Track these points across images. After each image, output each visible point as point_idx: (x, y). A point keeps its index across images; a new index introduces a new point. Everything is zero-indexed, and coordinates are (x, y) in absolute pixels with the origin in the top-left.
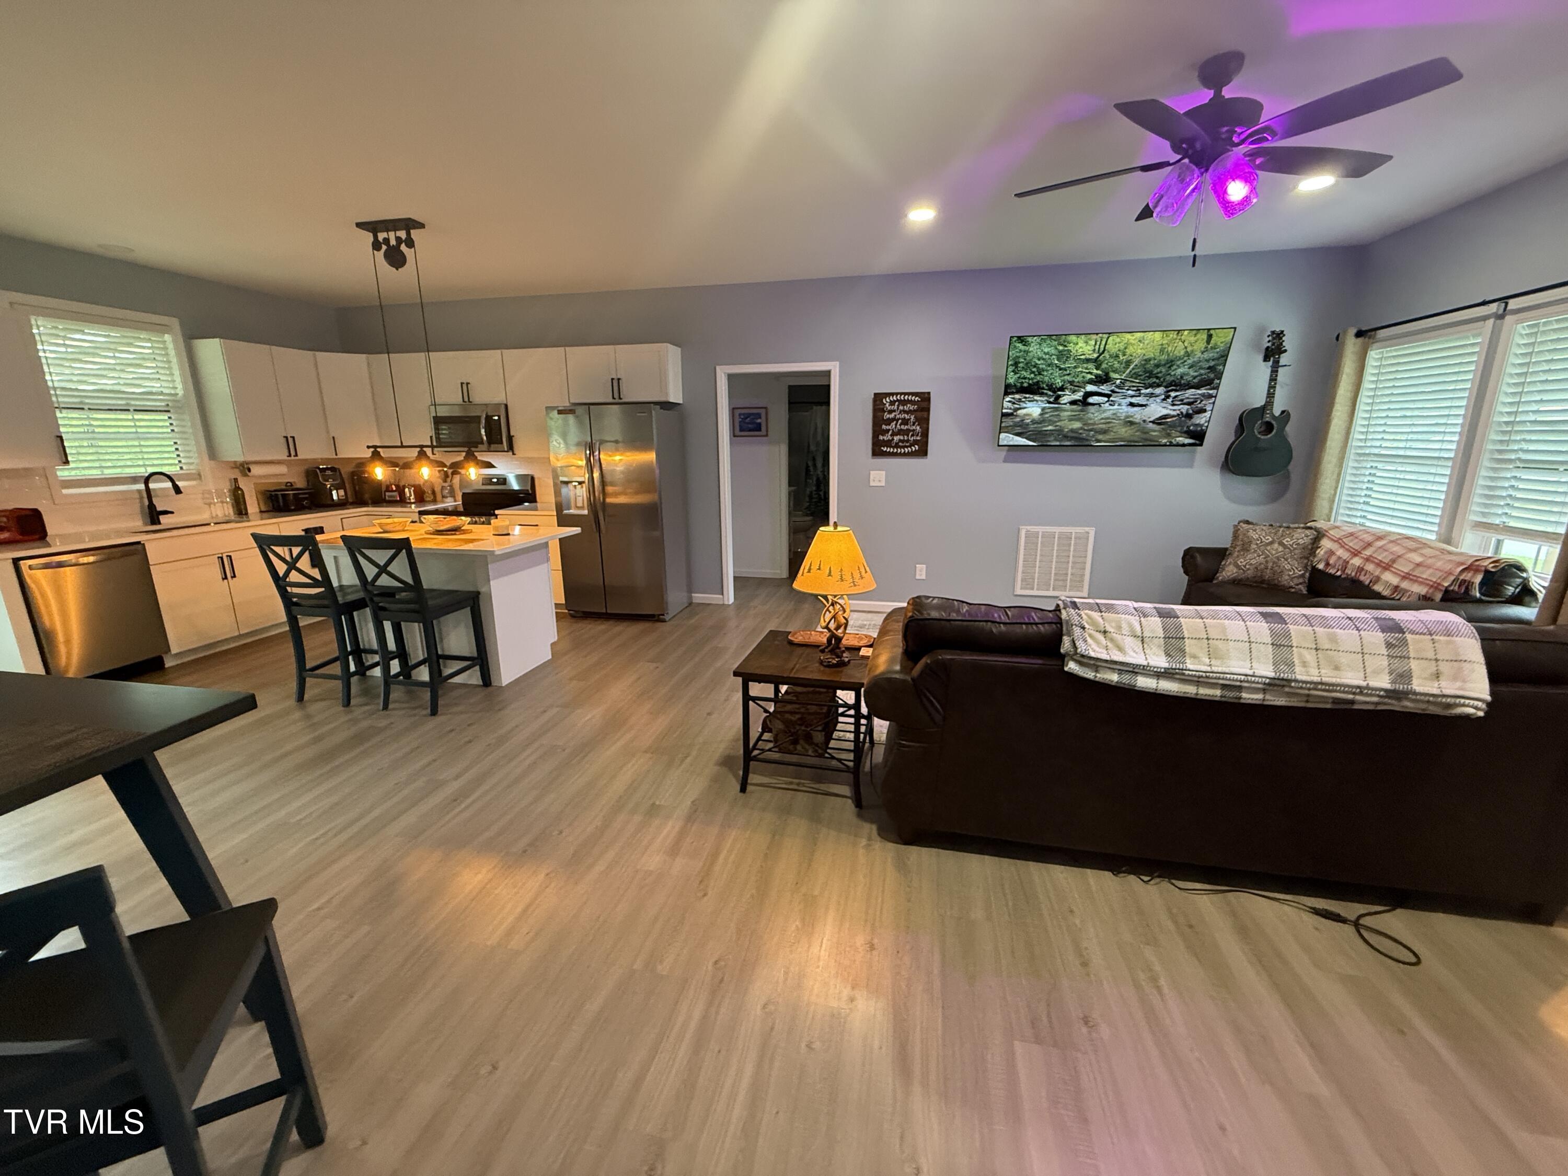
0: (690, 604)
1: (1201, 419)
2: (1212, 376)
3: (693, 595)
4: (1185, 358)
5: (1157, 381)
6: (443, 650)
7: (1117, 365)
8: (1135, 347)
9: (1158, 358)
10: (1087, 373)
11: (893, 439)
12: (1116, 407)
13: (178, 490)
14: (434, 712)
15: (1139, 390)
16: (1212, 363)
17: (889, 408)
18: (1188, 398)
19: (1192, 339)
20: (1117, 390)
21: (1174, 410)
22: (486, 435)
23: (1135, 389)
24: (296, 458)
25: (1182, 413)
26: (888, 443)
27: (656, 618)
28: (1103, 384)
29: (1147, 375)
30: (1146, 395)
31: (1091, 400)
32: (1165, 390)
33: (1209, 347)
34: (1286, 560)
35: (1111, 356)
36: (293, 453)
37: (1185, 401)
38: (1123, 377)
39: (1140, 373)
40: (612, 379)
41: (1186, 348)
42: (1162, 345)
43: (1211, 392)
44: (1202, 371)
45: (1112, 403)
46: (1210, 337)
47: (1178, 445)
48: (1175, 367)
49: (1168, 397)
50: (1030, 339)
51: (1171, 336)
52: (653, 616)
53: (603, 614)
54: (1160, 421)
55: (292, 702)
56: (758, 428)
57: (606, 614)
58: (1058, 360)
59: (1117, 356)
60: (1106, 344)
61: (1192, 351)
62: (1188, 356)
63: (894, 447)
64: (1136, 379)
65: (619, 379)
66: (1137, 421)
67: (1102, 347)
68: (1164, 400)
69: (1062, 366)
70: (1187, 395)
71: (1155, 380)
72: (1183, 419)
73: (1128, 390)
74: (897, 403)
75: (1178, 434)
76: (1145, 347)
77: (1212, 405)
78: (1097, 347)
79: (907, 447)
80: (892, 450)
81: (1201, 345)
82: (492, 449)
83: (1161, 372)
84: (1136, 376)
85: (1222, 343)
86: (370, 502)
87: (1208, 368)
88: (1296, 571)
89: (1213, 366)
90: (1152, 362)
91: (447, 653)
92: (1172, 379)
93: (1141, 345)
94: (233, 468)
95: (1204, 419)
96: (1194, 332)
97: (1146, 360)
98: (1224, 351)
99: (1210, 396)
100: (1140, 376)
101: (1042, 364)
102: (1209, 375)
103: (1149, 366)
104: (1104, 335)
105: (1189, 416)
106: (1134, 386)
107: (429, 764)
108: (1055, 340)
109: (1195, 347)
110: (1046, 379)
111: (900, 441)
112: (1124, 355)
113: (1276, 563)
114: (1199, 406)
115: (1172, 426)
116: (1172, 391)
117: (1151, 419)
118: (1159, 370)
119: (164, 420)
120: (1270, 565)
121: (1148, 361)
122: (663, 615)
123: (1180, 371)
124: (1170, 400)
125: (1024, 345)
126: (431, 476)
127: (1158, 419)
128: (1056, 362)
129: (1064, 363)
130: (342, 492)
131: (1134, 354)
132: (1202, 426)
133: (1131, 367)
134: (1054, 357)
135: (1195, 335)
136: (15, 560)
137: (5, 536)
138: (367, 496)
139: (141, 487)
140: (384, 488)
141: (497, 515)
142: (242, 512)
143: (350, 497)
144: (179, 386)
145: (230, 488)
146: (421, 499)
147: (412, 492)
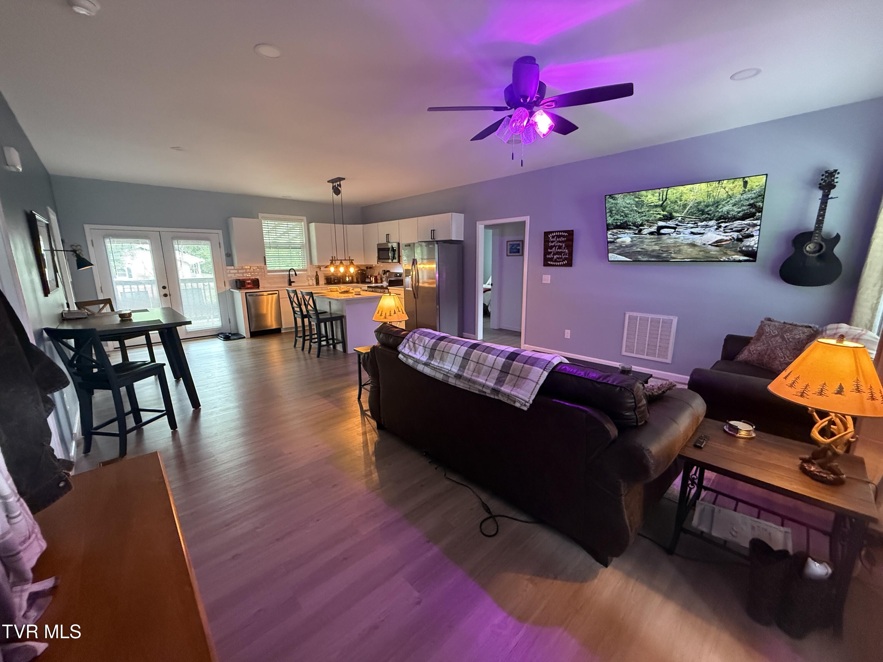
1: (752, 242)
2: (754, 210)
4: (728, 199)
5: (709, 216)
7: (677, 208)
8: (688, 195)
9: (706, 201)
10: (657, 214)
11: (554, 257)
12: (682, 235)
13: (296, 275)
15: (696, 223)
16: (752, 202)
17: (551, 240)
18: (736, 227)
19: (731, 186)
20: (680, 224)
21: (726, 236)
22: (391, 256)
23: (693, 222)
25: (733, 238)
26: (551, 259)
28: (669, 220)
29: (701, 213)
30: (702, 227)
31: (663, 231)
32: (716, 222)
33: (747, 190)
34: (781, 349)
35: (672, 202)
37: (734, 229)
38: (683, 215)
39: (695, 212)
40: (432, 230)
41: (727, 192)
42: (708, 192)
43: (755, 222)
44: (744, 208)
45: (678, 233)
46: (746, 183)
47: (734, 261)
48: (721, 206)
49: (720, 227)
50: (617, 196)
51: (714, 185)
54: (717, 244)
56: (518, 251)
58: (636, 207)
59: (676, 202)
60: (667, 195)
61: (733, 194)
62: (731, 197)
63: (554, 262)
64: (693, 216)
65: (434, 230)
66: (699, 244)
67: (664, 197)
68: (717, 229)
69: (640, 211)
70: (735, 225)
71: (707, 216)
72: (735, 242)
73: (688, 223)
74: (555, 237)
75: (733, 253)
76: (695, 194)
77: (758, 231)
78: (661, 197)
79: (561, 261)
80: (553, 263)
81: (740, 189)
82: (394, 261)
83: (711, 210)
84: (693, 214)
85: (757, 186)
87: (749, 205)
88: (787, 359)
89: (753, 203)
90: (702, 204)
92: (720, 214)
93: (692, 193)
94: (317, 268)
95: (753, 242)
96: (732, 181)
97: (697, 203)
98: (759, 192)
99: (755, 225)
100: (695, 213)
101: (626, 210)
102: (751, 210)
103: (700, 206)
104: (664, 189)
105: (740, 240)
106: (692, 221)
108: (632, 195)
109: (735, 191)
110: (631, 219)
111: (557, 258)
112: (681, 201)
113: (773, 351)
114: (747, 232)
115: (727, 247)
116: (722, 222)
117: (710, 243)
118: (709, 209)
119: (299, 251)
120: (769, 351)
121: (699, 203)
123: (725, 209)
124: (722, 229)
125: (614, 200)
127: (714, 243)
128: (635, 208)
129: (641, 209)
131: (688, 200)
132: (752, 247)
133: (687, 208)
134: (633, 205)
135: (733, 183)
136: (246, 293)
137: (249, 286)
138: (359, 280)
139: (288, 273)
140: (366, 277)
141: (388, 289)
142: (318, 283)
143: (355, 280)
144: (304, 239)
145: (315, 274)
146: (376, 282)
147: (373, 279)
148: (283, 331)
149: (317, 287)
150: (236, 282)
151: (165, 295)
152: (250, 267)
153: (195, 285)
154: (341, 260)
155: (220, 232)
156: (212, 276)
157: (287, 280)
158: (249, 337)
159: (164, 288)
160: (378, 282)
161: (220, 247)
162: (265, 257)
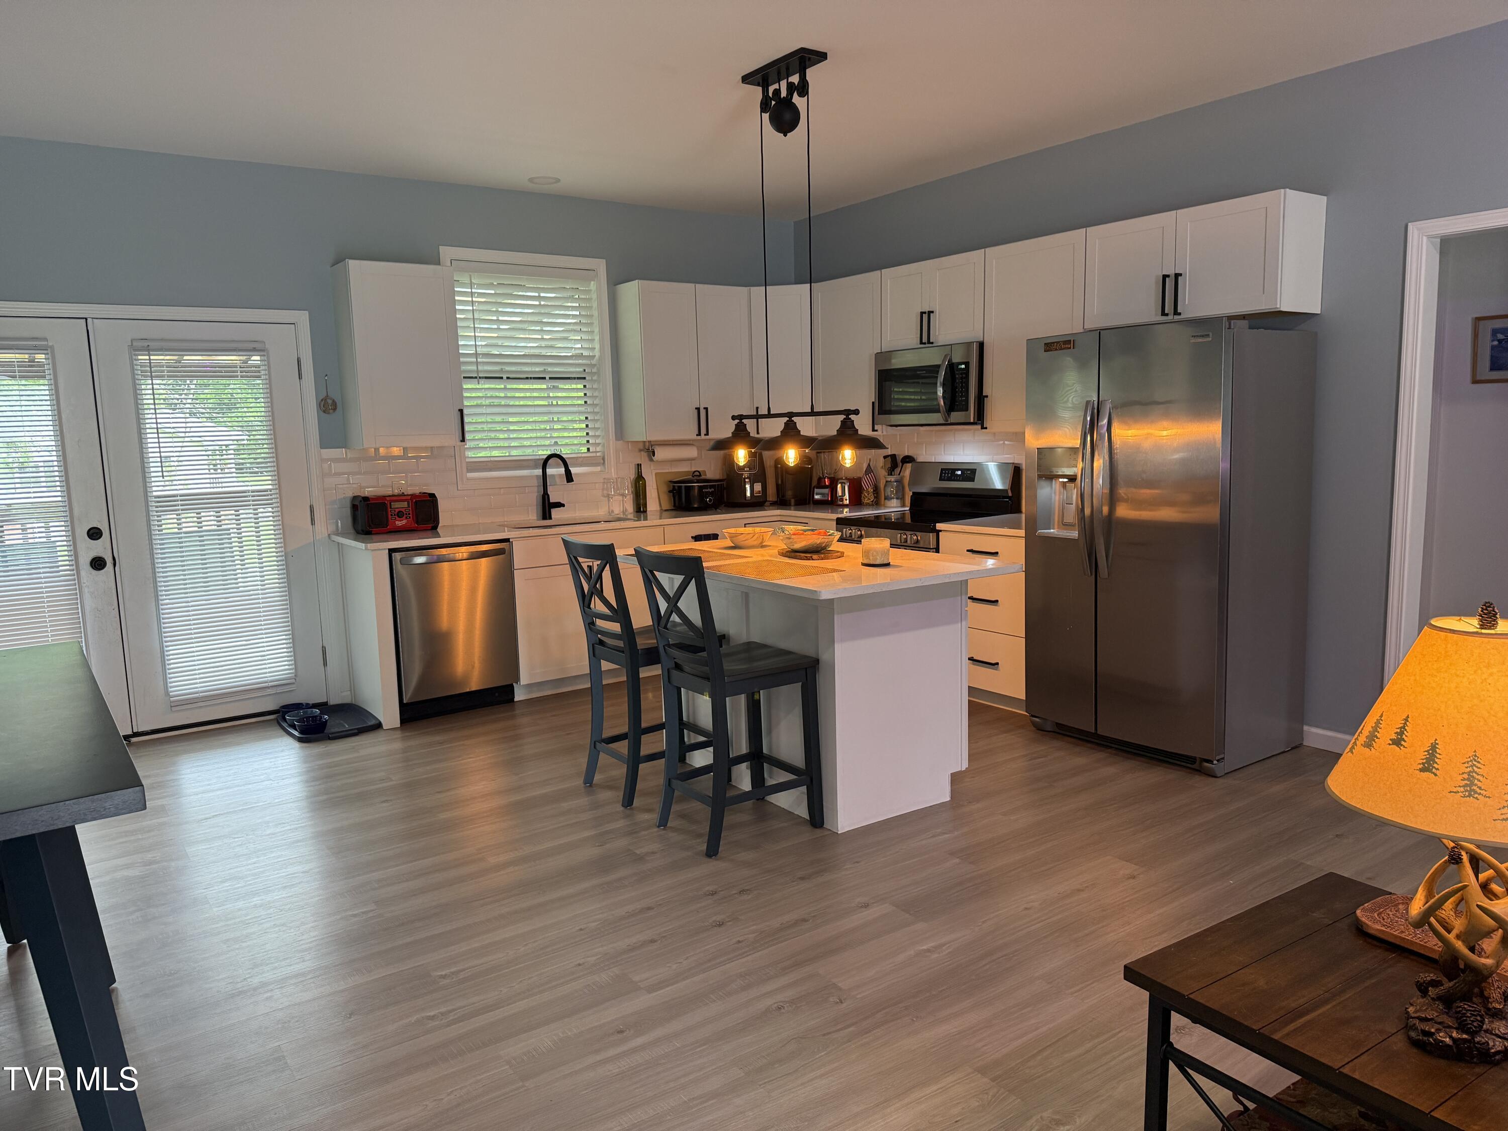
0: (1298, 747)
3: (1306, 728)
6: (770, 749)
13: (569, 477)
14: (712, 852)
22: (944, 397)
24: (707, 437)
27: (1196, 766)
36: (703, 431)
40: (1165, 277)
52: (1191, 760)
53: (1088, 733)
55: (580, 782)
57: (1096, 735)
65: (1177, 276)
82: (952, 420)
86: (793, 501)
91: (775, 754)
94: (640, 450)
107: (644, 944)
119: (578, 390)
122: (1210, 762)
126: (857, 465)
130: (758, 487)
136: (391, 551)
137: (399, 523)
138: (789, 494)
139: (539, 472)
140: (814, 483)
141: (938, 532)
142: (640, 509)
143: (772, 494)
144: (597, 346)
145: (632, 475)
146: (857, 501)
147: (843, 491)
148: (519, 695)
149: (638, 524)
150: (354, 507)
151: (98, 564)
152: (405, 449)
153: (209, 519)
154: (791, 415)
155: (302, 318)
156: (265, 482)
157: (533, 497)
158: (397, 724)
159: (94, 534)
160: (866, 501)
161: (300, 377)
162: (461, 411)
